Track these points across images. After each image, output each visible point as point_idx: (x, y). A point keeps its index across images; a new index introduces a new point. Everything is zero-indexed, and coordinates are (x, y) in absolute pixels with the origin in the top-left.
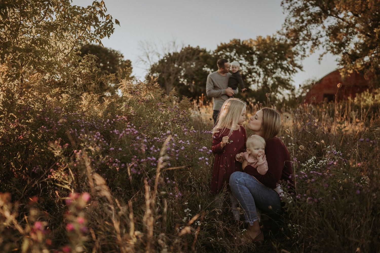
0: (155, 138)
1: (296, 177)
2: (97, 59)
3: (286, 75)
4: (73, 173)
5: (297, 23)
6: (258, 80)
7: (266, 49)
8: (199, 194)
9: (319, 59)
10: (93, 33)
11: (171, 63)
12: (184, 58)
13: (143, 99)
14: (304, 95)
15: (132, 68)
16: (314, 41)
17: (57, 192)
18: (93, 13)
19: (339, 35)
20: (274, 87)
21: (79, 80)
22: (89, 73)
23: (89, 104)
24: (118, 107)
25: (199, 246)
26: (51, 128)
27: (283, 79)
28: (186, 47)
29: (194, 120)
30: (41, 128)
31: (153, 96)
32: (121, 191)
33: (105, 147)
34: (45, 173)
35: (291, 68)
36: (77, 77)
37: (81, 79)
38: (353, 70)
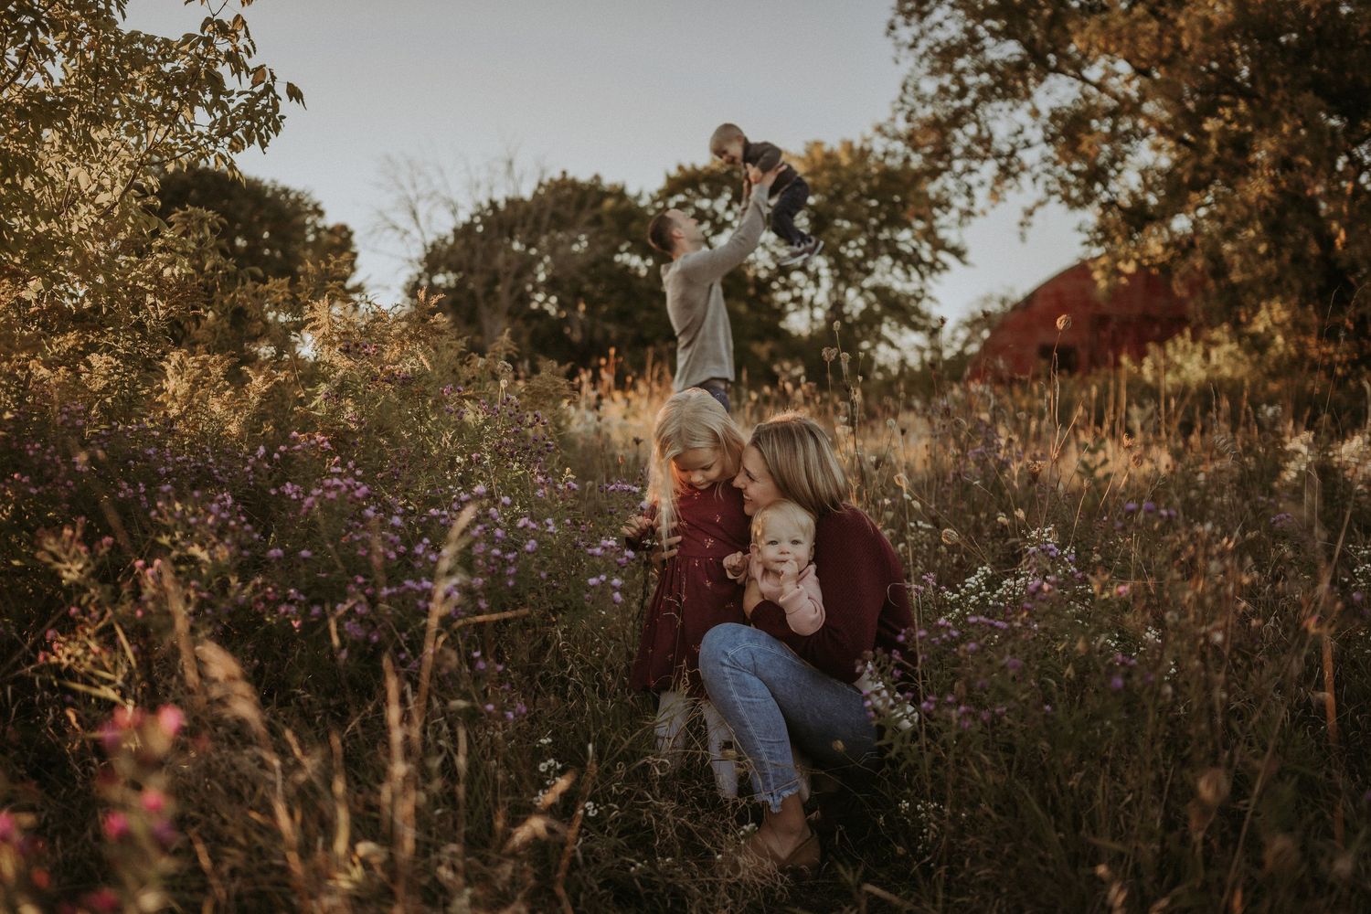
0: (433, 511)
1: (921, 638)
2: (221, 224)
3: (909, 280)
4: (131, 645)
5: (943, 95)
6: (812, 297)
7: (838, 187)
8: (592, 708)
9: (1022, 224)
10: (205, 131)
11: (501, 236)
12: (546, 218)
13: (391, 373)
14: (974, 348)
15: (355, 255)
16: (1003, 161)
17: (71, 714)
18: (205, 59)
19: (1086, 140)
20: (870, 321)
21: (154, 304)
22: (192, 275)
23: (193, 389)
24: (301, 402)
25: (591, 888)
26: (49, 480)
27: (898, 295)
28: (551, 180)
29: (581, 443)
30: (9, 481)
31: (425, 362)
32: (310, 703)
33: (249, 547)
34: (27, 647)
35: (926, 254)
36: (146, 292)
37: (162, 299)
38: (1138, 262)
